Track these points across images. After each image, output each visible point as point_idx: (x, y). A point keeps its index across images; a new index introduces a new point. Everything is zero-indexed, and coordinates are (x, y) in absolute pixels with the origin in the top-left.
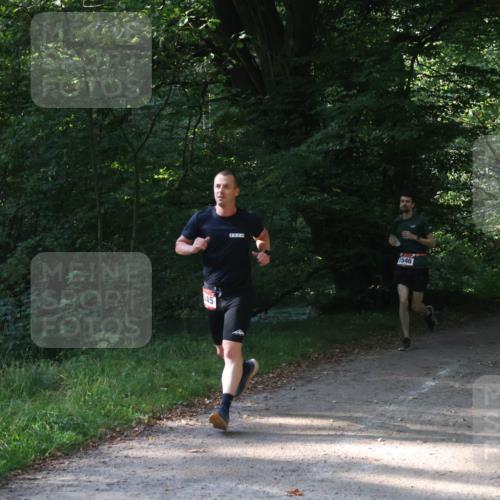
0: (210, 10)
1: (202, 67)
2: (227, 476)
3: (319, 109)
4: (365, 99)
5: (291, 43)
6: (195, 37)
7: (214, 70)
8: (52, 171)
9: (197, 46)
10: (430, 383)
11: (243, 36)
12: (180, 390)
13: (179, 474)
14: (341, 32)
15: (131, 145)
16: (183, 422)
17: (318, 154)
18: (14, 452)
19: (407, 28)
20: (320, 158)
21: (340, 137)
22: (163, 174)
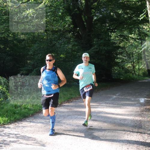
0: (71, 24)
1: (70, 35)
2: (76, 115)
3: (93, 43)
4: (102, 41)
5: (87, 30)
6: (68, 29)
7: (72, 35)
8: (40, 55)
9: (69, 31)
10: (115, 97)
11: (78, 29)
12: (66, 98)
13: (67, 114)
14: (97, 28)
15: (56, 50)
16: (67, 104)
17: (93, 52)
18: (35, 110)
19: (110, 28)
20: (93, 53)
21: (97, 49)
22: (62, 56)
